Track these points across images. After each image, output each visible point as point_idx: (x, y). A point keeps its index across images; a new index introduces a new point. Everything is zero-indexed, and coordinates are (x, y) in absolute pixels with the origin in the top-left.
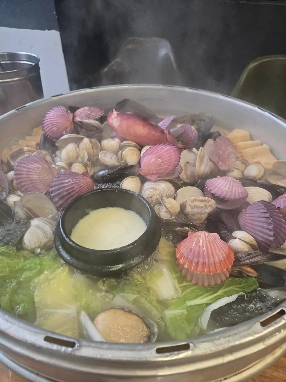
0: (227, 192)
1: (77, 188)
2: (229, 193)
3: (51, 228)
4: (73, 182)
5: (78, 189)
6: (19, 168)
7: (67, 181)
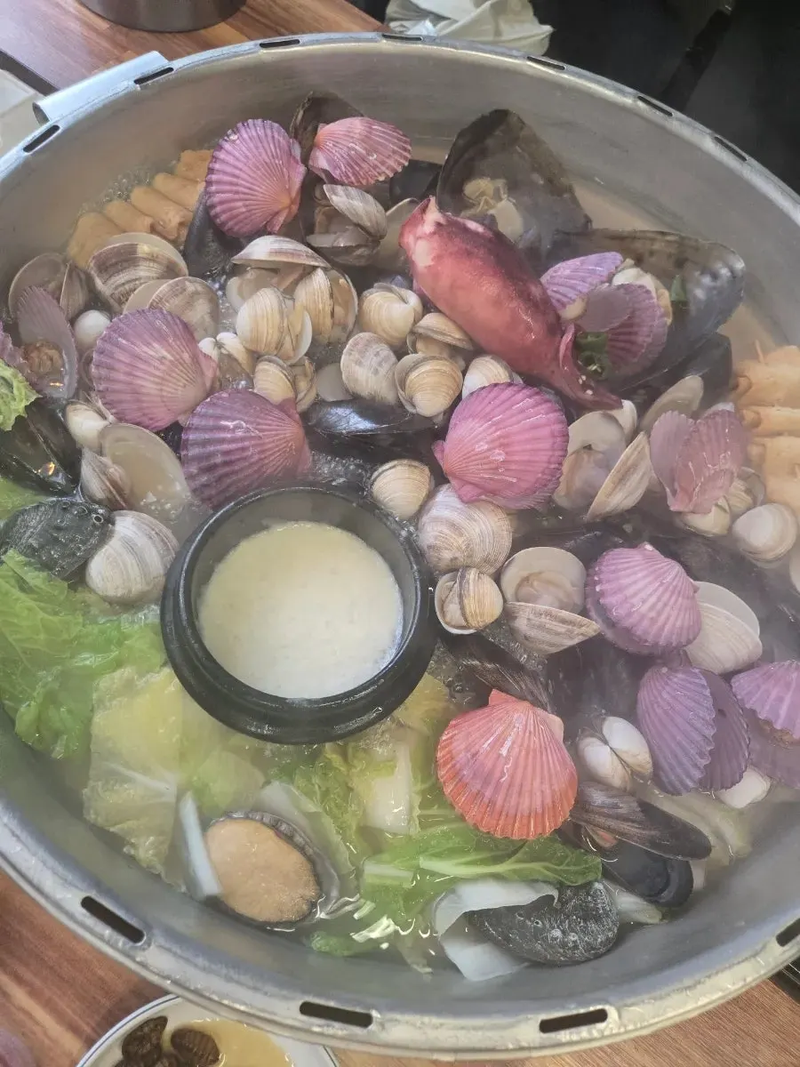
0: (643, 617)
1: (252, 454)
2: (646, 623)
3: (162, 558)
4: (247, 434)
5: (256, 457)
6: (108, 346)
7: (230, 424)
